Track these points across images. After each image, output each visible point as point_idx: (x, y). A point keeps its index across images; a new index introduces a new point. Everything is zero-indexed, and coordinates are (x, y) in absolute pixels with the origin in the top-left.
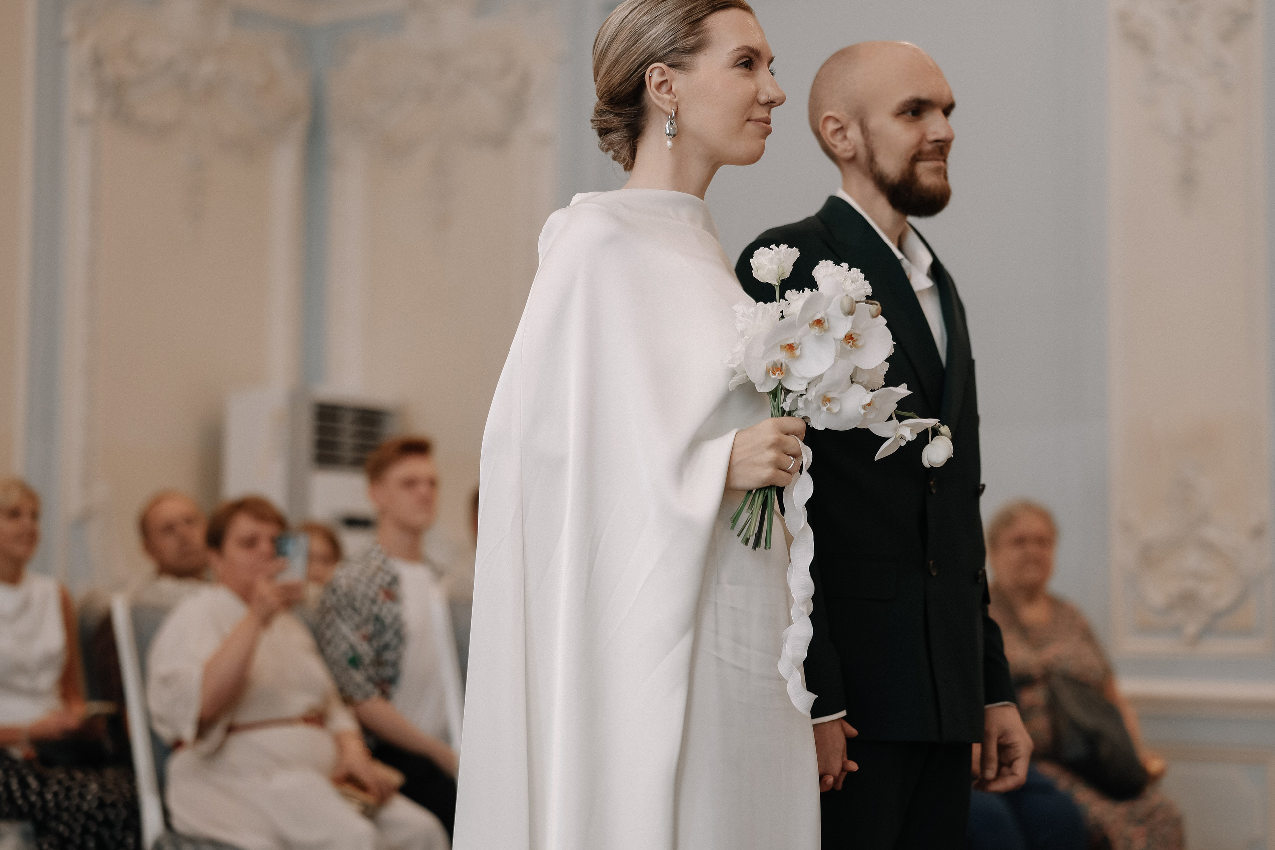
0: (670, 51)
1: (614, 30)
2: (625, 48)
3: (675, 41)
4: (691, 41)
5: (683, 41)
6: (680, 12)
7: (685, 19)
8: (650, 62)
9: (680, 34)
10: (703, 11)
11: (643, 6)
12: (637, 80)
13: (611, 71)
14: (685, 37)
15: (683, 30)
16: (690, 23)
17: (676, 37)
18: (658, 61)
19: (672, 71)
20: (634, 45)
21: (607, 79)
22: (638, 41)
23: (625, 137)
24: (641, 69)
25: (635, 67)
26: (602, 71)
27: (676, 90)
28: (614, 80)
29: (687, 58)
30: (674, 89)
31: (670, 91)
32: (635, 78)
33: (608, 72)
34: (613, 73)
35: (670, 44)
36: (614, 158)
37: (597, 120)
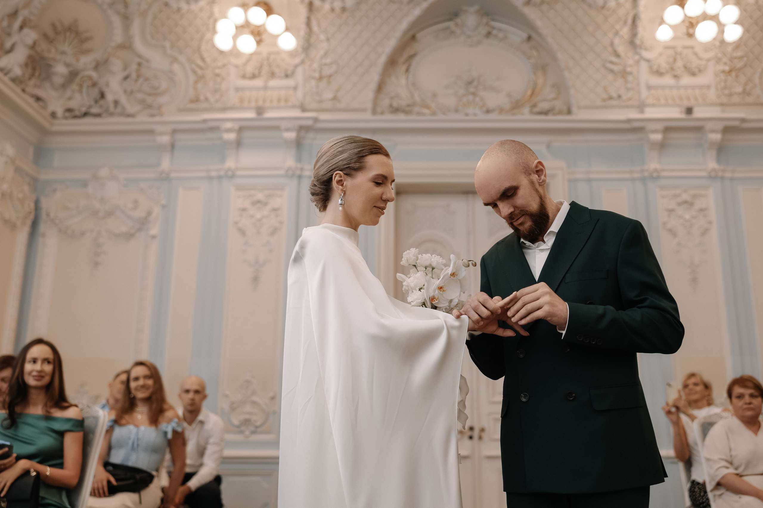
0: (347, 168)
1: (326, 150)
2: (328, 160)
3: (349, 163)
4: (357, 165)
5: (354, 164)
6: (356, 150)
7: (357, 154)
8: (336, 170)
9: (353, 161)
10: (366, 153)
11: (341, 143)
12: (329, 176)
13: (320, 168)
14: (355, 162)
15: (355, 160)
16: (358, 157)
17: (351, 162)
18: (340, 171)
19: (345, 176)
20: (332, 159)
21: (318, 171)
22: (334, 158)
23: (321, 199)
24: (332, 172)
25: (330, 170)
26: (317, 167)
27: (346, 185)
28: (320, 173)
29: (353, 172)
30: (344, 185)
31: (342, 185)
32: (330, 174)
33: (319, 168)
34: (321, 169)
35: (347, 164)
36: (316, 205)
37: (310, 188)
